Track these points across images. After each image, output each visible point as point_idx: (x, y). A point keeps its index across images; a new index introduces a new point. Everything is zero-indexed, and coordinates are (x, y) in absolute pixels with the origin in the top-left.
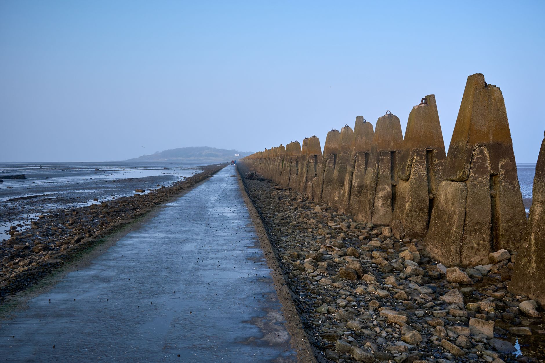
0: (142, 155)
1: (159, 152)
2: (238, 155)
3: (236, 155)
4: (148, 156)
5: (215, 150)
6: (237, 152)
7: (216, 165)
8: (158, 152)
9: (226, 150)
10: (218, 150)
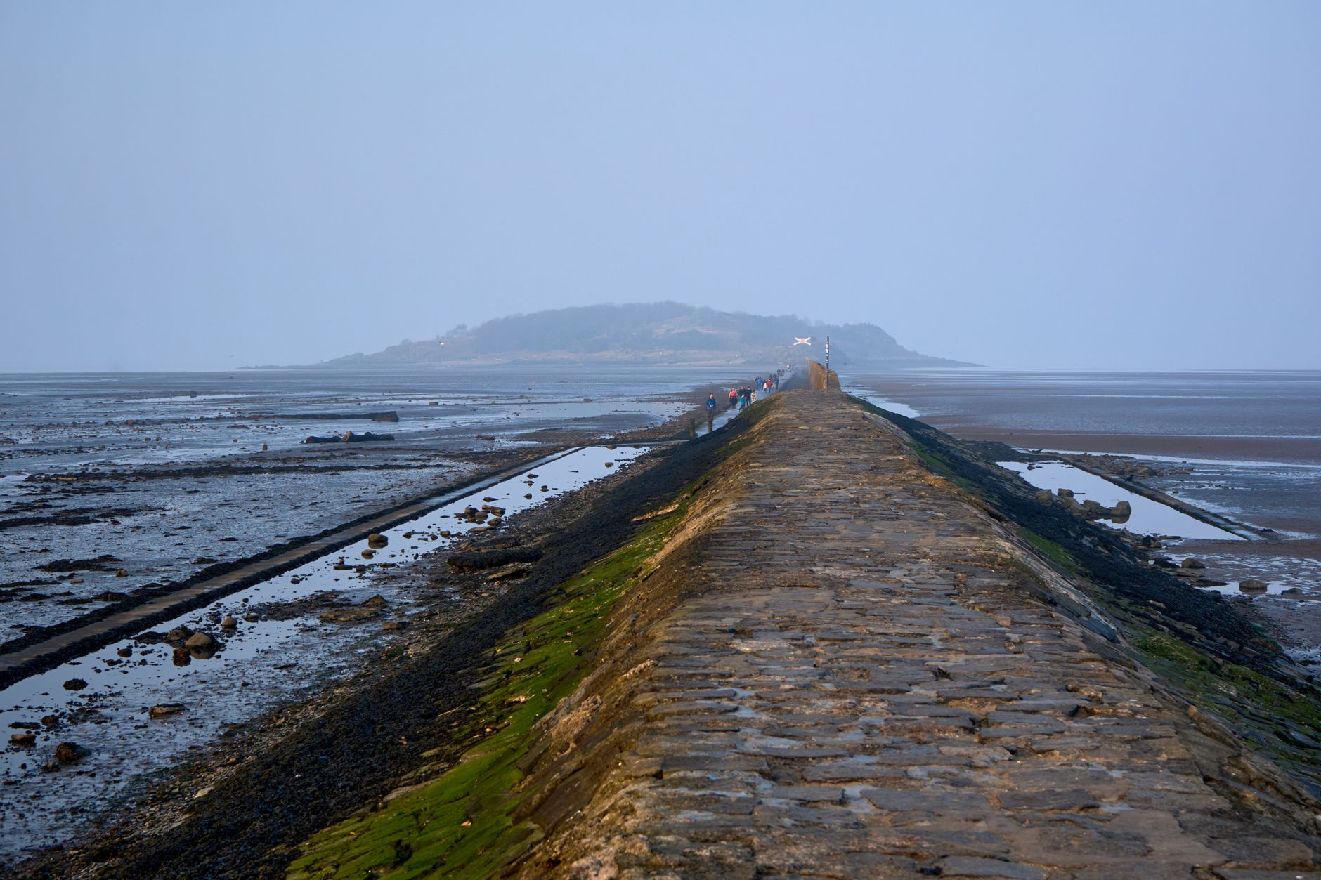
0: (397, 342)
1: (469, 328)
2: (806, 341)
3: (799, 341)
4: (423, 343)
5: (707, 316)
6: (799, 327)
7: (718, 387)
8: (463, 327)
9: (758, 319)
10: (720, 319)
